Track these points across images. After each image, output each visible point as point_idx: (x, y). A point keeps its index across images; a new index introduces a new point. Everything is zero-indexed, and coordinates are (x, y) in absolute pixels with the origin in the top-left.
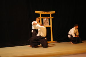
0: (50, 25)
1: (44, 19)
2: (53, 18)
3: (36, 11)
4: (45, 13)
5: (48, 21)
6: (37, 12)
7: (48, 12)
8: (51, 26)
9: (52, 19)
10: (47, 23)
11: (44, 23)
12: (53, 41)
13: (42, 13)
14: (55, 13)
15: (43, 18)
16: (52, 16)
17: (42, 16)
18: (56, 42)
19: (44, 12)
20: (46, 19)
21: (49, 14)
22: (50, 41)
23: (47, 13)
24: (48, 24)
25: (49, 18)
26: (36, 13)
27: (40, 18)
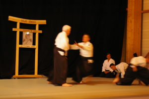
0: (34, 44)
1: (23, 33)
2: (41, 32)
3: (10, 17)
4: (28, 21)
5: (31, 37)
7: (32, 20)
8: (36, 46)
9: (39, 34)
10: (30, 40)
11: (25, 40)
12: (38, 74)
13: (22, 21)
14: (45, 23)
15: (22, 30)
16: (39, 29)
17: (20, 28)
18: (44, 76)
19: (25, 20)
20: (28, 33)
21: (35, 25)
22: (33, 73)
23: (31, 22)
24: (32, 43)
25: (33, 31)
26: (10, 20)
27: (18, 30)
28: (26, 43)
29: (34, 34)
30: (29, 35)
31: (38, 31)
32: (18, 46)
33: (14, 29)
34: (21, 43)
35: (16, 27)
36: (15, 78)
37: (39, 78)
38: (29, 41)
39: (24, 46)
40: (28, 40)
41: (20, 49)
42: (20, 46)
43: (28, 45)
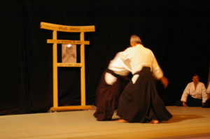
0: (79, 61)
1: (63, 45)
2: (88, 43)
3: (42, 23)
4: (68, 29)
5: (75, 51)
6: (45, 25)
7: (74, 27)
8: (82, 64)
9: (86, 46)
10: (73, 55)
11: (65, 56)
12: (87, 103)
13: (60, 28)
14: (94, 30)
15: (60, 41)
16: (86, 39)
17: (58, 38)
19: (64, 26)
21: (79, 34)
22: (79, 104)
23: (73, 29)
24: (75, 60)
25: (77, 42)
26: (42, 27)
27: (54, 41)
28: (67, 61)
29: (78, 47)
30: (71, 48)
31: (83, 42)
32: (56, 65)
33: (49, 41)
34: (60, 60)
35: (51, 38)
36: (53, 112)
37: (87, 110)
38: (72, 58)
39: (64, 64)
40: (70, 55)
41: (59, 68)
42: (59, 65)
43: (69, 62)
